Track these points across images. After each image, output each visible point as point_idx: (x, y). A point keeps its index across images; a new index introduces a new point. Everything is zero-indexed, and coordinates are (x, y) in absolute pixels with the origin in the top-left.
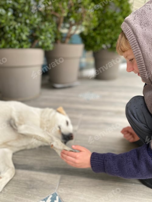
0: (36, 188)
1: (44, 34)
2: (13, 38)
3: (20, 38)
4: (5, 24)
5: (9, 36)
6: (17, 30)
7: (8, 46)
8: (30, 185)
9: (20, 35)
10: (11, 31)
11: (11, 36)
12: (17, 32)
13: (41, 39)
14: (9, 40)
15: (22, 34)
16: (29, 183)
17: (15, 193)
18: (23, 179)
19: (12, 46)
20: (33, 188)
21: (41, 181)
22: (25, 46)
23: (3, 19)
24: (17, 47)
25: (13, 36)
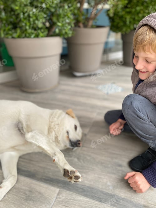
0: (33, 201)
1: (61, 20)
2: (27, 27)
3: (35, 26)
4: (19, 11)
5: (24, 24)
6: (32, 17)
7: (24, 35)
8: (29, 196)
9: (34, 23)
10: (25, 19)
11: (26, 24)
12: (31, 20)
13: (59, 26)
14: (24, 29)
15: (36, 22)
16: (28, 193)
17: (13, 203)
18: (24, 188)
19: (27, 35)
20: (30, 200)
21: (40, 193)
22: (41, 34)
23: (16, 5)
24: (33, 36)
25: (28, 24)
